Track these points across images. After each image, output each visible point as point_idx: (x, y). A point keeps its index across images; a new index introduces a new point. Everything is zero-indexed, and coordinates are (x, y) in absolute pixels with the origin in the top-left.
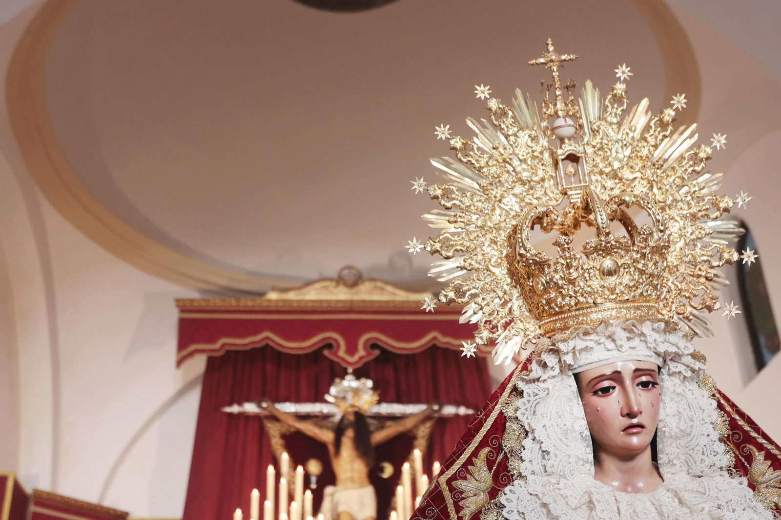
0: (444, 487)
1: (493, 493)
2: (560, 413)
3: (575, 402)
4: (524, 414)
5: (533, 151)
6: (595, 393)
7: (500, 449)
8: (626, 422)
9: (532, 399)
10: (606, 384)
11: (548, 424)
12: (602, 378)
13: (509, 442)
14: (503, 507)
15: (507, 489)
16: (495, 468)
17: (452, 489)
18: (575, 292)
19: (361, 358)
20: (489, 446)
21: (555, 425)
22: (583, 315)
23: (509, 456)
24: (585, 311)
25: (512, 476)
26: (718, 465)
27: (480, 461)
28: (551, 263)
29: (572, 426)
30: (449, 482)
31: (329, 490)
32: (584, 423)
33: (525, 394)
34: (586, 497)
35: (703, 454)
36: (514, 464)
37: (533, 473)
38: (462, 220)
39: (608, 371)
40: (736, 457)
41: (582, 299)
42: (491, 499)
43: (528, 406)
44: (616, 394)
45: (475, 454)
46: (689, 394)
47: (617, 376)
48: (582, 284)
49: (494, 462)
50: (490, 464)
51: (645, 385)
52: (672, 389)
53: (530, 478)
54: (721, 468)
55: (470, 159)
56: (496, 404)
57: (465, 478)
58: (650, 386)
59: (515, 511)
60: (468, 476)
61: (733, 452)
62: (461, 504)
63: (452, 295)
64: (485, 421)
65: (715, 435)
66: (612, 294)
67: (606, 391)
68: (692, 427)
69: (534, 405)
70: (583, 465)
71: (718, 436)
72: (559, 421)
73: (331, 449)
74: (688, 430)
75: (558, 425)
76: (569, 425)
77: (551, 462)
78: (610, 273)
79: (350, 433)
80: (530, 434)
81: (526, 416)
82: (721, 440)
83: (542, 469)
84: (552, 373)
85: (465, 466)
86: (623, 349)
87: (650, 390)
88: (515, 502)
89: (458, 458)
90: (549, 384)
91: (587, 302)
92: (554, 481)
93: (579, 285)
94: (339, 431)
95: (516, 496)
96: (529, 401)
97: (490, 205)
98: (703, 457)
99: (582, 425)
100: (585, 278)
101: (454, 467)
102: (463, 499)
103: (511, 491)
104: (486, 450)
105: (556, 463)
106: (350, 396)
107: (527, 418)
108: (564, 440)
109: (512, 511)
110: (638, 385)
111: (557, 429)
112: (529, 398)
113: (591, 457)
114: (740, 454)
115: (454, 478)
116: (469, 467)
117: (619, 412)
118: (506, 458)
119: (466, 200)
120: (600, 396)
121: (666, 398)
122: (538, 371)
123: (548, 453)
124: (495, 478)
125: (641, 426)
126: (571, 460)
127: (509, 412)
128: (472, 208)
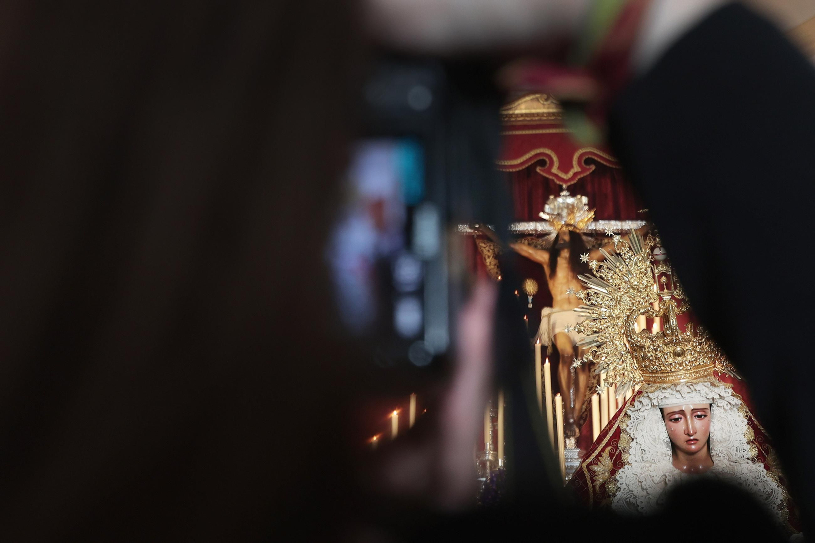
0: (585, 469)
1: (613, 472)
2: (652, 429)
3: (660, 423)
4: (630, 429)
5: (641, 269)
6: (671, 420)
7: (617, 448)
8: (687, 438)
9: (636, 421)
10: (677, 416)
11: (645, 434)
12: (674, 413)
13: (622, 445)
14: (618, 481)
15: (620, 471)
16: (614, 458)
17: (589, 470)
18: (659, 364)
19: (575, 174)
20: (611, 445)
21: (648, 435)
22: (665, 377)
23: (622, 452)
24: (665, 375)
25: (624, 463)
26: (745, 457)
27: (606, 455)
28: (646, 347)
29: (658, 437)
30: (588, 466)
31: (545, 311)
32: (666, 435)
33: (631, 418)
34: (664, 477)
35: (737, 451)
36: (625, 457)
37: (636, 461)
38: (597, 312)
39: (677, 410)
40: (759, 450)
41: (663, 368)
42: (611, 476)
43: (633, 424)
44: (682, 421)
45: (603, 450)
46: (729, 417)
47: (682, 412)
48: (663, 360)
49: (614, 455)
50: (611, 456)
51: (699, 417)
52: (718, 415)
53: (634, 464)
54: (748, 459)
55: (602, 274)
56: (616, 421)
57: (597, 464)
58: (703, 417)
59: (624, 483)
60: (599, 463)
61: (758, 448)
62: (594, 478)
63: (591, 358)
64: (609, 431)
65: (745, 440)
66: (681, 366)
67: (676, 420)
68: (729, 436)
69: (636, 424)
70: (666, 456)
71: (747, 441)
72: (651, 434)
73: (547, 270)
74: (728, 438)
75: (650, 436)
76: (657, 436)
77: (646, 456)
78: (679, 355)
79: (565, 254)
80: (634, 440)
81: (632, 430)
82: (748, 443)
83: (641, 459)
84: (647, 408)
85: (597, 457)
86: (686, 398)
87: (703, 419)
88: (624, 478)
89: (593, 452)
90: (645, 414)
91: (666, 370)
92: (648, 465)
93: (661, 361)
94: (554, 251)
95: (625, 475)
96: (634, 422)
97: (614, 303)
98: (736, 453)
99: (664, 435)
100: (665, 357)
101: (591, 457)
102: (596, 475)
103: (622, 472)
104: (610, 448)
105: (650, 456)
106: (564, 213)
107: (633, 431)
108: (654, 444)
109: (623, 484)
110: (695, 417)
111: (649, 438)
112: (634, 421)
113: (670, 452)
114: (762, 448)
115: (591, 464)
116: (599, 458)
117: (683, 432)
118: (620, 453)
119: (599, 300)
120: (673, 422)
121: (715, 421)
122: (639, 406)
123: (645, 451)
124: (614, 464)
125: (696, 440)
126: (658, 454)
127: (623, 426)
128: (603, 305)
